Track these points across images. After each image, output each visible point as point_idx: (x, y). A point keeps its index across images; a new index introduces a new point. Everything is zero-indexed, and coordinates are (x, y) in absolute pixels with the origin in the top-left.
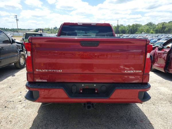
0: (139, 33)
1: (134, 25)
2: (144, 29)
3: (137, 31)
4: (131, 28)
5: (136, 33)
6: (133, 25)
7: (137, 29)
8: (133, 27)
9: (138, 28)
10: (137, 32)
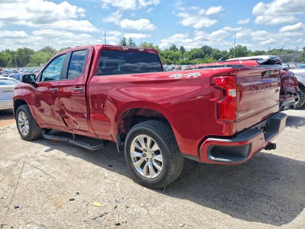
0: (35, 66)
1: (22, 49)
2: (42, 57)
3: (29, 62)
4: (16, 55)
5: (28, 65)
6: (20, 51)
7: (28, 57)
8: (21, 54)
9: (31, 56)
10: (30, 64)
